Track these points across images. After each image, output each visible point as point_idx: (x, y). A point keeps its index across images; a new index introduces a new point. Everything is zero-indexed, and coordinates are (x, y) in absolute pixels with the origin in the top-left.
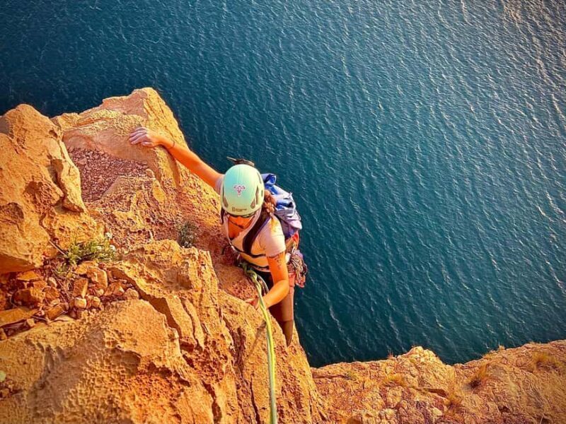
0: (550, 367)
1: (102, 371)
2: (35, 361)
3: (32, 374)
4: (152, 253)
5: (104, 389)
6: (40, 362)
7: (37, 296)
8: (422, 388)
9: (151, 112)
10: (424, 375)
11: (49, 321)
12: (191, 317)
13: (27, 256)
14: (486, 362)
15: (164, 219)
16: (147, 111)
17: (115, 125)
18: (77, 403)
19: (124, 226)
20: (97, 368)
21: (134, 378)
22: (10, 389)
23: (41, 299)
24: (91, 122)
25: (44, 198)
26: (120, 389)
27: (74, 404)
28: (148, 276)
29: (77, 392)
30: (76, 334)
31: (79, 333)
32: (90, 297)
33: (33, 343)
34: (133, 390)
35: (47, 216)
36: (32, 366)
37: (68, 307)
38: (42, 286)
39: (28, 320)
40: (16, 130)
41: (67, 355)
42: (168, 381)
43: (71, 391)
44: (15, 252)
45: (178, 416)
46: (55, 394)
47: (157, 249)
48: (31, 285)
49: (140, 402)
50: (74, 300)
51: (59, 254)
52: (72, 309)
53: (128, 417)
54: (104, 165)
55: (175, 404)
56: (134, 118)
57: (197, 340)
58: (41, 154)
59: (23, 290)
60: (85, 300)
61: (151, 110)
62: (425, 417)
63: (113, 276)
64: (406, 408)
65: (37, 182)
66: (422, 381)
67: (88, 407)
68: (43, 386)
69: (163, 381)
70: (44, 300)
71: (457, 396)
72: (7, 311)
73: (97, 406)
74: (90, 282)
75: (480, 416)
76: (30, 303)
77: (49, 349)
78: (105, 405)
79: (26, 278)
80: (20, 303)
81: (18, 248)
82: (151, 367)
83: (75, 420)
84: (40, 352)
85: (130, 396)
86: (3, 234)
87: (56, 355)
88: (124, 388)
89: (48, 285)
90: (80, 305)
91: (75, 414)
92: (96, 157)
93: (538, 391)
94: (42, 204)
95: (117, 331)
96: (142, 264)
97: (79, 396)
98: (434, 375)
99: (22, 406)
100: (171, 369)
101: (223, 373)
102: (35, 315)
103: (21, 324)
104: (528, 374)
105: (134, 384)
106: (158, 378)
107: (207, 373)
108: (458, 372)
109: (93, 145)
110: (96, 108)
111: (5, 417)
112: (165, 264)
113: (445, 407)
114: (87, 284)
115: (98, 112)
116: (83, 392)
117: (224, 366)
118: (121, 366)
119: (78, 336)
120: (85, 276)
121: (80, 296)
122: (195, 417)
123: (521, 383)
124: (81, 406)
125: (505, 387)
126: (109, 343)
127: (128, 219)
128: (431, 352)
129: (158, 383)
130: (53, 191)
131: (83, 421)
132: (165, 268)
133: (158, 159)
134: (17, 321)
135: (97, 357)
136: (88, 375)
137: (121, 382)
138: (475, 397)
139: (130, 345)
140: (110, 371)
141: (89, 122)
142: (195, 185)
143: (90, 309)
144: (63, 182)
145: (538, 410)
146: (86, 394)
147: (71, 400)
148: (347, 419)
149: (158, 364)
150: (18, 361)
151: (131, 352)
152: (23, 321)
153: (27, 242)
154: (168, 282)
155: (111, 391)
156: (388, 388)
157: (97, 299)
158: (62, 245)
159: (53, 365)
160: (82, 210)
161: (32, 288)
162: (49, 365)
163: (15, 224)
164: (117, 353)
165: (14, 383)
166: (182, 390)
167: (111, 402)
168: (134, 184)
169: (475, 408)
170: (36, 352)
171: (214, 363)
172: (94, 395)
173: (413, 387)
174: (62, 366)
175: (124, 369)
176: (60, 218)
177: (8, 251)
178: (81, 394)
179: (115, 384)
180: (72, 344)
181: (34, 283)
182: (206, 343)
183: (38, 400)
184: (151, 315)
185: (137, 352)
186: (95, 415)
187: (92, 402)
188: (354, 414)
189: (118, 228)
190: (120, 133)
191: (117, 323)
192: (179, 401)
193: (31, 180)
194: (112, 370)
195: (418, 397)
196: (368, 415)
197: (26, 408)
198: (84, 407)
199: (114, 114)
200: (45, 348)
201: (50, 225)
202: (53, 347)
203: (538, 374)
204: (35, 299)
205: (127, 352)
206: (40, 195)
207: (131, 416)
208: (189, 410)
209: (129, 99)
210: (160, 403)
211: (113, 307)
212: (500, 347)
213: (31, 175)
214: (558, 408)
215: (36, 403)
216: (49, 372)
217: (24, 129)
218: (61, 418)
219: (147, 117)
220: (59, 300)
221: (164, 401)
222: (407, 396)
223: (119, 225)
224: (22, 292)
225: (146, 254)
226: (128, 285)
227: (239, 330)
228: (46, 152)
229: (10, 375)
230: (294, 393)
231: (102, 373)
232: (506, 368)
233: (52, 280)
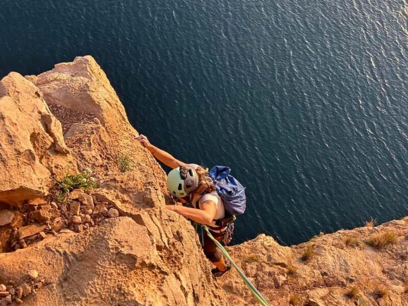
0: (355, 245)
1: (110, 268)
2: (57, 262)
3: (56, 271)
4: (122, 182)
5: (114, 281)
6: (61, 263)
7: (46, 216)
8: (270, 262)
9: (93, 75)
10: (271, 254)
11: (56, 233)
12: (158, 227)
13: (40, 188)
14: (312, 243)
15: (110, 155)
16: (90, 74)
17: (68, 85)
18: (96, 290)
19: (91, 162)
20: (107, 266)
21: (133, 272)
22: (42, 282)
23: (49, 218)
24: (48, 82)
25: (41, 144)
26: (125, 280)
27: (94, 291)
28: (122, 199)
29: (94, 283)
30: (83, 242)
31: (85, 241)
32: (83, 215)
33: (53, 250)
34: (133, 280)
35: (44, 157)
36: (55, 266)
37: (67, 223)
38: (47, 208)
39: (41, 233)
40: (11, 92)
41: (80, 258)
42: (153, 273)
43: (90, 282)
44: (32, 185)
45: (165, 296)
46: (77, 285)
47: (125, 179)
48: (39, 207)
49: (139, 288)
50: (72, 218)
51: (57, 185)
52: (71, 224)
53: (133, 299)
54: (61, 115)
55: (162, 288)
56: (81, 80)
57: (164, 243)
58: (33, 111)
59: (35, 212)
60: (80, 217)
61: (93, 73)
62: (275, 282)
63: (97, 199)
64: (262, 276)
65: (37, 132)
66: (269, 258)
67: (104, 293)
68: (65, 280)
69: (150, 273)
70: (50, 219)
71: (293, 267)
72: (25, 227)
73: (111, 292)
74: (82, 204)
75: (308, 279)
76: (40, 221)
77: (65, 253)
78: (116, 291)
79: (36, 202)
80: (33, 221)
81: (34, 182)
82: (143, 264)
83: (96, 302)
84: (59, 256)
85: (132, 285)
86: (23, 172)
87: (71, 258)
88: (127, 279)
89: (52, 207)
90: (77, 221)
91: (96, 298)
92: (55, 109)
93: (347, 261)
94: (40, 149)
95: (117, 240)
96: (116, 190)
97: (97, 286)
98: (278, 254)
99: (54, 294)
100: (155, 264)
101: (181, 264)
102: (45, 229)
103: (36, 236)
104: (340, 250)
105: (133, 276)
106: (147, 271)
107: (171, 265)
108: (293, 251)
109: (52, 100)
110: (50, 71)
111: (42, 302)
112: (133, 190)
113: (286, 274)
114: (80, 206)
115: (52, 75)
116: (100, 283)
117: (182, 259)
118: (123, 264)
119: (86, 244)
120: (77, 200)
121: (76, 215)
122: (175, 296)
123: (336, 257)
124: (99, 293)
125: (325, 259)
126: (112, 249)
127: (93, 157)
128: (271, 238)
129: (148, 275)
130: (47, 139)
131: (102, 302)
132: (133, 193)
133: (102, 110)
134: (33, 234)
135: (106, 259)
136: (101, 271)
137: (125, 275)
138: (305, 267)
139: (128, 249)
140: (116, 268)
141: (46, 83)
142: (127, 129)
143: (84, 223)
144: (52, 132)
145: (346, 274)
146: (102, 284)
147: (92, 289)
148: (222, 285)
149: (147, 262)
150: (45, 263)
151: (130, 254)
152: (37, 234)
153: (38, 177)
154: (137, 203)
155: (119, 281)
156: (247, 264)
157: (88, 217)
158: (58, 178)
159: (71, 265)
160: (68, 152)
161: (41, 210)
162: (67, 265)
163: (30, 165)
164: (119, 255)
165: (45, 278)
166: (164, 278)
167: (120, 289)
168: (86, 129)
169: (306, 274)
170: (56, 256)
171: (175, 258)
172: (107, 285)
173: (264, 262)
174: (77, 265)
175: (126, 266)
176: (54, 159)
177: (27, 184)
178: (98, 284)
179: (120, 277)
180: (82, 249)
181: (42, 206)
182: (169, 244)
183: (64, 289)
184: (136, 227)
185: (134, 254)
186: (110, 299)
187: (106, 290)
188: (227, 282)
189: (87, 163)
190: (72, 91)
191: (116, 235)
192: (164, 286)
193: (33, 131)
194: (118, 267)
195: (268, 269)
196: (236, 282)
197: (57, 295)
198: (101, 293)
199: (65, 76)
200: (62, 253)
201: (48, 163)
202: (68, 252)
203: (347, 250)
204: (45, 217)
205: (127, 254)
206: (38, 142)
207: (135, 298)
208: (171, 292)
209: (75, 65)
210: (152, 288)
211: (106, 222)
212: (321, 233)
213: (32, 128)
214: (360, 272)
215: (64, 291)
216: (68, 270)
217: (17, 91)
218: (87, 301)
219: (91, 78)
220: (60, 218)
221: (155, 287)
222: (260, 268)
223: (87, 161)
224: (34, 213)
225: (118, 183)
226: (110, 206)
227: (178, 232)
228: (36, 109)
229: (40, 273)
230: (206, 272)
231: (111, 270)
232: (326, 247)
233: (54, 203)
